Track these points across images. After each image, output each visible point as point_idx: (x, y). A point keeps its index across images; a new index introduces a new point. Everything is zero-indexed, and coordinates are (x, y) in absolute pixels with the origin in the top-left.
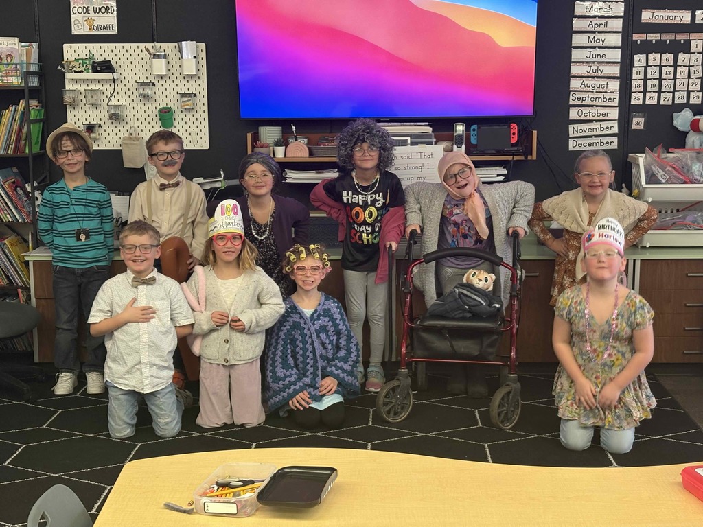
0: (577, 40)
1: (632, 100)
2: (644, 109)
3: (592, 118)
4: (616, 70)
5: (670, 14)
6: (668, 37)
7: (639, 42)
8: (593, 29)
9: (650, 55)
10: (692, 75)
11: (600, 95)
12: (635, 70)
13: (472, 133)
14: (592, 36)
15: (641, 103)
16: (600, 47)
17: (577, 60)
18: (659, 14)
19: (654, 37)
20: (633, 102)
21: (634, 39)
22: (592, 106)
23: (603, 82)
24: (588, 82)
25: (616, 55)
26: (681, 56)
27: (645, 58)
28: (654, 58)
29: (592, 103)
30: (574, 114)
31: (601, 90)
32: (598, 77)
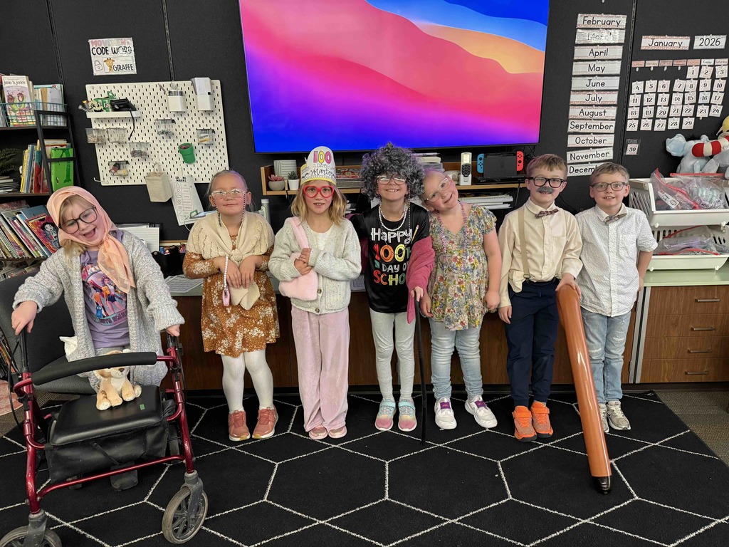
0: (578, 68)
1: (628, 127)
2: (638, 135)
3: (588, 145)
4: (613, 98)
5: (669, 41)
6: (667, 64)
7: (637, 70)
8: (593, 58)
9: (647, 82)
10: (687, 102)
11: (598, 123)
12: (632, 97)
13: (479, 162)
14: (592, 64)
15: (636, 130)
16: (599, 75)
17: (577, 89)
18: (659, 40)
19: (652, 64)
20: (628, 129)
21: (633, 66)
22: (589, 133)
23: (600, 110)
24: (587, 110)
25: (615, 83)
26: (678, 82)
27: (642, 85)
28: (651, 84)
29: (589, 131)
30: (572, 141)
31: (599, 117)
32: (596, 105)
